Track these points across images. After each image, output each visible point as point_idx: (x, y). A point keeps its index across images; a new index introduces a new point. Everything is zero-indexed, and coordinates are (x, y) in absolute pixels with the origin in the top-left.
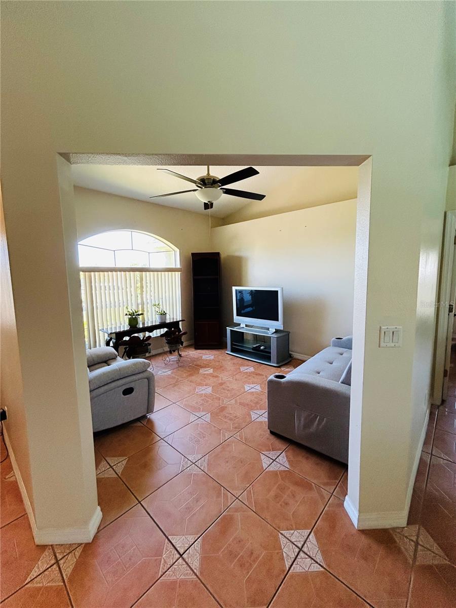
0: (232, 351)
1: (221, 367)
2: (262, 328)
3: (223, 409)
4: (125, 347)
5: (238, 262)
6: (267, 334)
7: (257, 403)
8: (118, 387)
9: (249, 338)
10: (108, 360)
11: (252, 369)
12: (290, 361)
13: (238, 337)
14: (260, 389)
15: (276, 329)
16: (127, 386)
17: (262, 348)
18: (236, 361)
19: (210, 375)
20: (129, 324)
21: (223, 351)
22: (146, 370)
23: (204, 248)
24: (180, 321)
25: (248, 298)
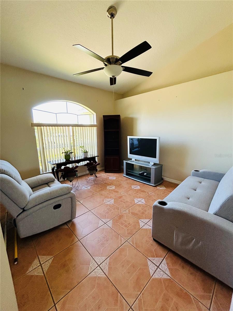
0: (126, 175)
1: (120, 185)
2: (145, 162)
3: (121, 217)
4: (61, 173)
5: (131, 121)
6: (148, 166)
7: (143, 213)
8: (50, 204)
9: (137, 168)
10: (48, 183)
11: (139, 187)
12: (163, 182)
13: (131, 167)
14: (144, 202)
15: (154, 163)
16: (57, 204)
17: (145, 174)
18: (129, 181)
19: (113, 190)
20: (65, 159)
21: (121, 174)
22: (70, 192)
23: (111, 112)
24: (96, 156)
25: (136, 143)
